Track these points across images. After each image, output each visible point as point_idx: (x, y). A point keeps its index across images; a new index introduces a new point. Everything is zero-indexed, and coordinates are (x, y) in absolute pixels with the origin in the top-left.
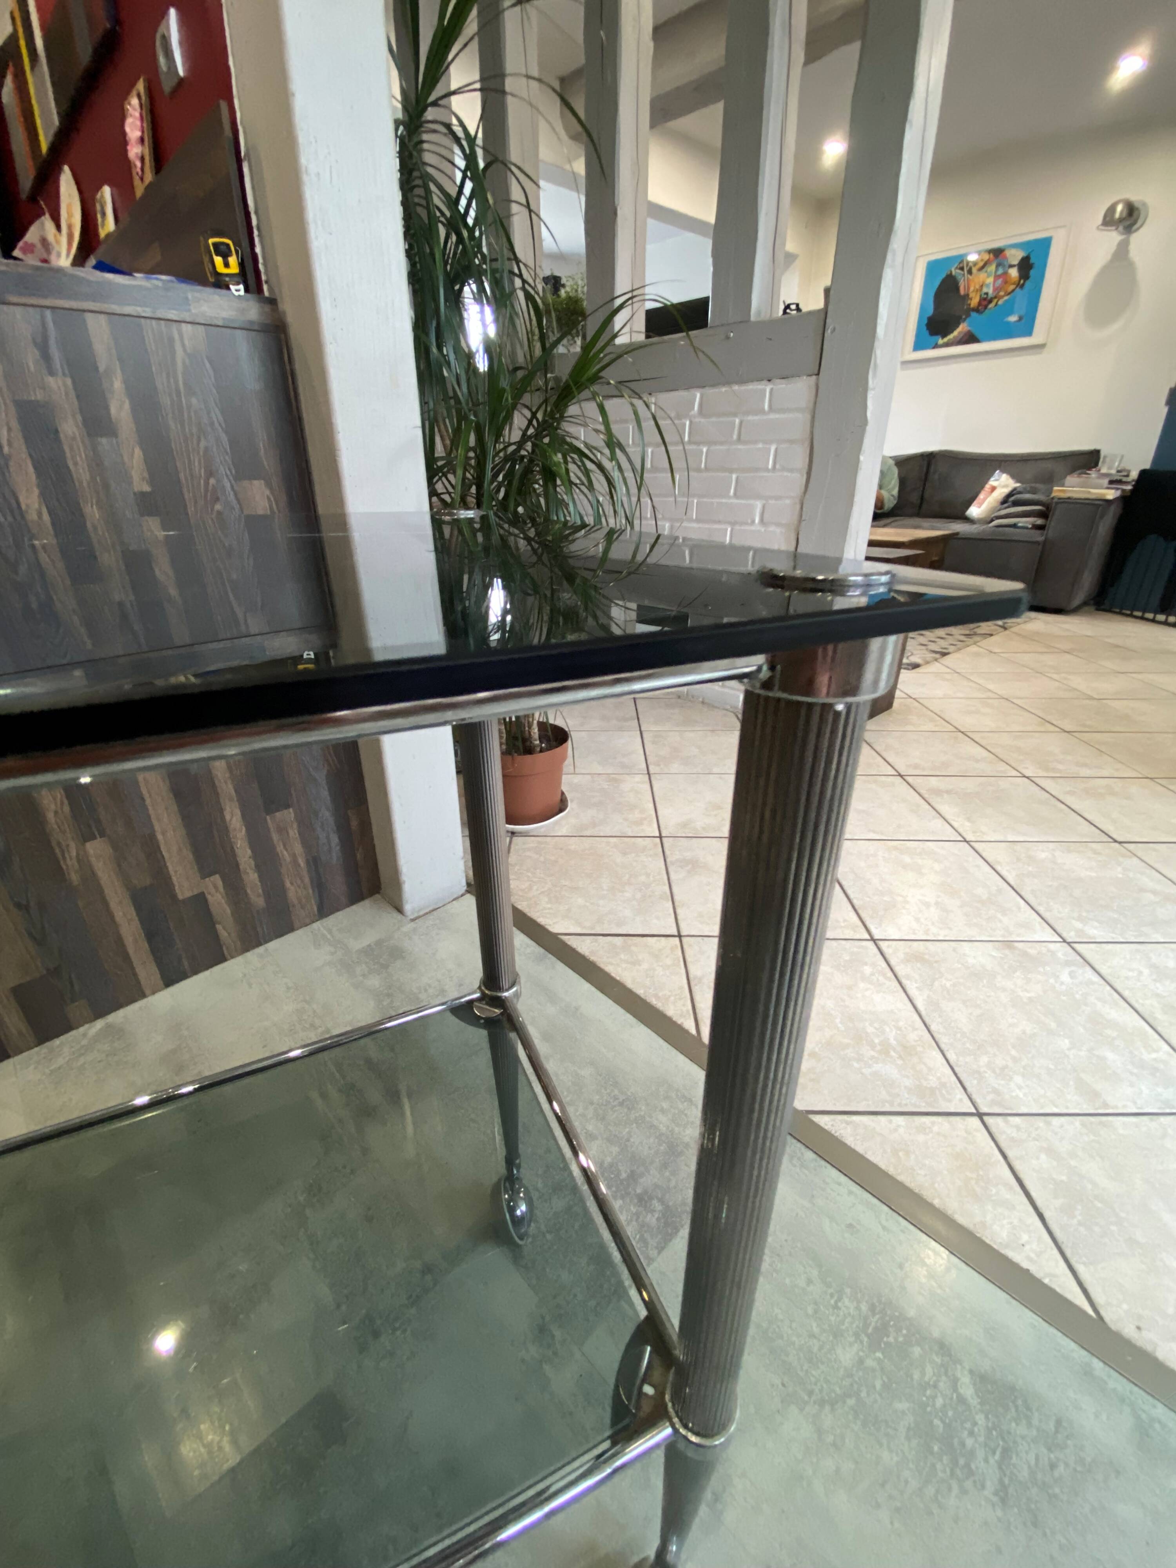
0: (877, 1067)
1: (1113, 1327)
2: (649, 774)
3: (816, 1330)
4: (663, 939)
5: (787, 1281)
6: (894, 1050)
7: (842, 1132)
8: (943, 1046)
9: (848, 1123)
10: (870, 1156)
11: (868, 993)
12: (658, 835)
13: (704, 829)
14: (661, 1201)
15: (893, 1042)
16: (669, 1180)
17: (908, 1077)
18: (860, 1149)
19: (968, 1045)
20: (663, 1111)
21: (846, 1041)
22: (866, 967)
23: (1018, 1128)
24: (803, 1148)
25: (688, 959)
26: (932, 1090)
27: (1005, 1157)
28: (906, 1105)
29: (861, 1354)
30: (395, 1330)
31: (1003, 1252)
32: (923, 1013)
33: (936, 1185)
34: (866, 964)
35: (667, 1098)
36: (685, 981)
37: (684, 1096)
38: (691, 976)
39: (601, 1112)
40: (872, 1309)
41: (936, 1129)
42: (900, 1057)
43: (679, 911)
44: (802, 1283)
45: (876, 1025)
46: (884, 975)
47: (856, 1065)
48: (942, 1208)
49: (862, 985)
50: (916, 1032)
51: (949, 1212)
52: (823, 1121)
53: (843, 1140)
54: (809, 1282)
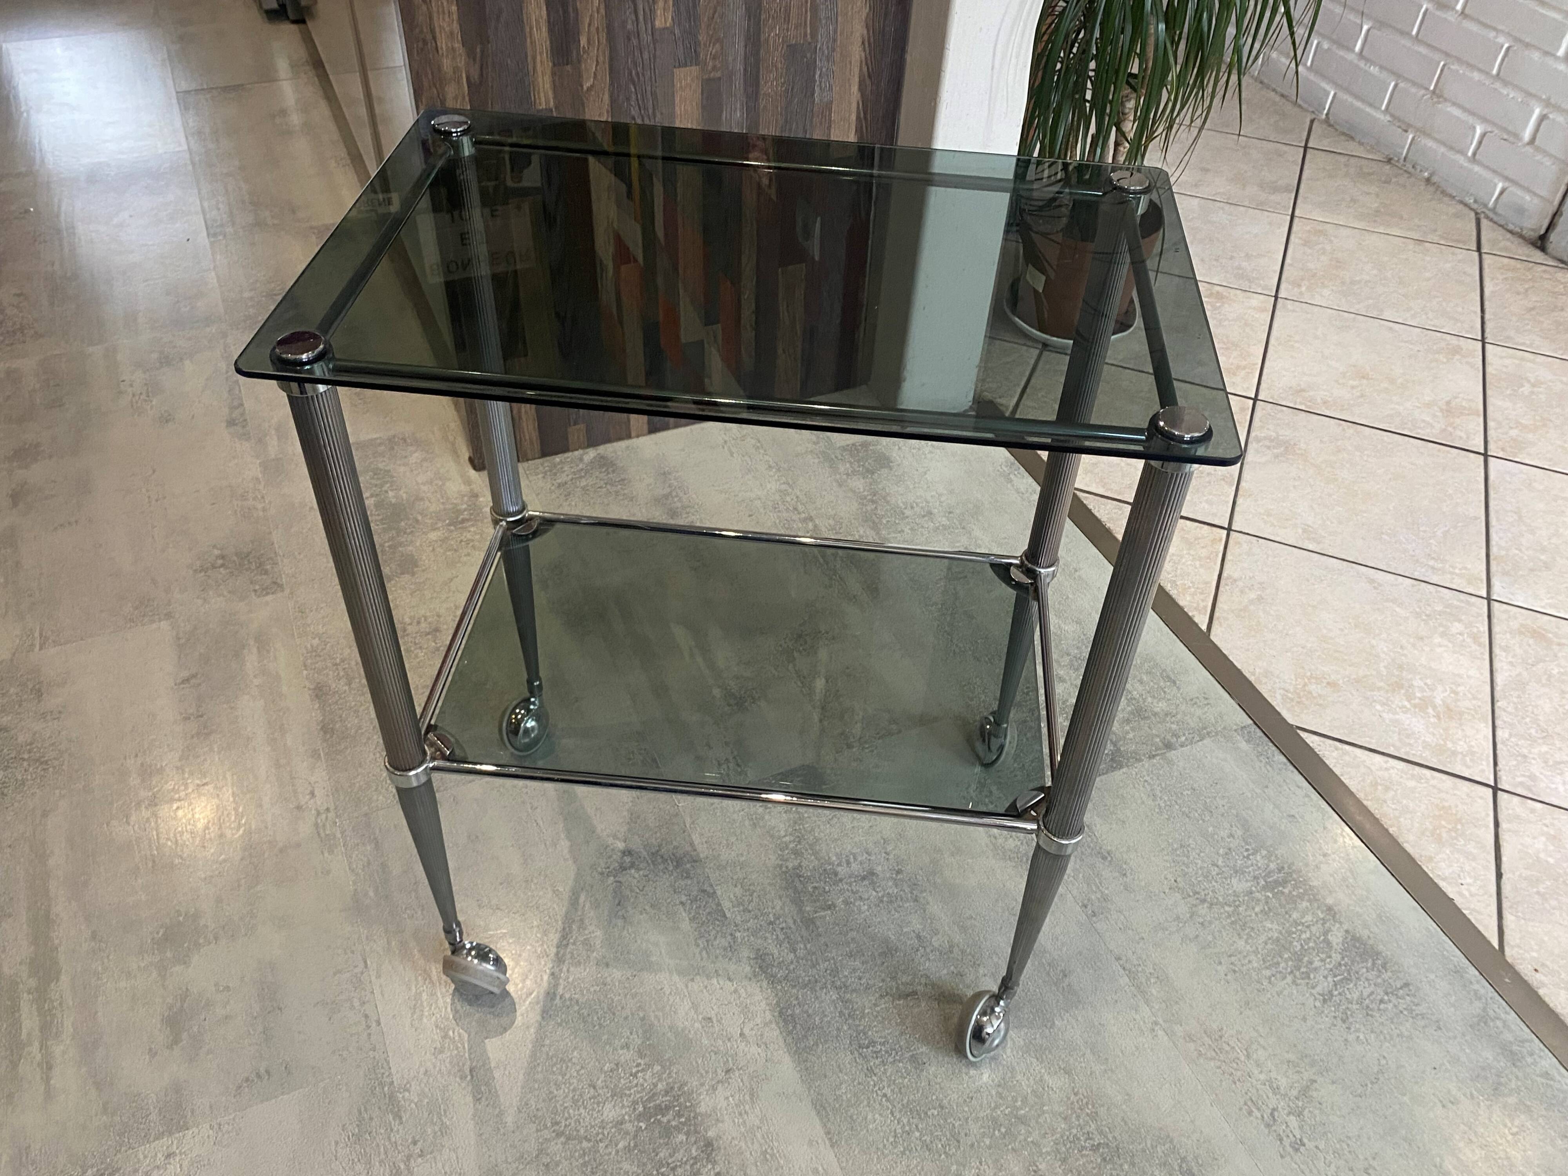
0: (1402, 717)
1: (1509, 960)
2: (1276, 297)
3: (1220, 863)
4: (1206, 527)
5: (1210, 829)
6: (1434, 707)
7: (1327, 753)
8: (1498, 723)
9: (1337, 749)
10: (1345, 779)
11: (1439, 650)
12: (1253, 396)
13: (1325, 402)
14: (1115, 744)
15: (1438, 701)
16: (1128, 733)
17: (1434, 734)
18: (1337, 771)
19: (1533, 731)
20: (1141, 682)
21: (1382, 684)
22: (1456, 624)
23: (1533, 811)
24: (1277, 752)
25: (1229, 556)
26: (1454, 753)
27: (1497, 824)
28: (1414, 755)
29: (1254, 889)
30: (863, 748)
31: (1436, 881)
32: (1498, 689)
33: (1402, 820)
34: (1460, 621)
35: (1149, 673)
36: (1216, 577)
37: (1168, 677)
38: (1225, 575)
39: (1076, 664)
40: (1280, 870)
41: (1433, 782)
42: (1438, 717)
43: (1239, 501)
44: (1224, 833)
45: (1429, 681)
46: (1475, 638)
47: (1378, 707)
48: (1395, 835)
49: (1437, 640)
50: (1474, 702)
51: (1400, 840)
52: (1309, 739)
53: (1324, 759)
54: (1231, 835)
